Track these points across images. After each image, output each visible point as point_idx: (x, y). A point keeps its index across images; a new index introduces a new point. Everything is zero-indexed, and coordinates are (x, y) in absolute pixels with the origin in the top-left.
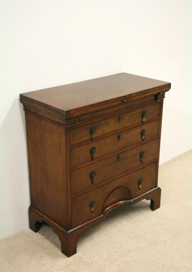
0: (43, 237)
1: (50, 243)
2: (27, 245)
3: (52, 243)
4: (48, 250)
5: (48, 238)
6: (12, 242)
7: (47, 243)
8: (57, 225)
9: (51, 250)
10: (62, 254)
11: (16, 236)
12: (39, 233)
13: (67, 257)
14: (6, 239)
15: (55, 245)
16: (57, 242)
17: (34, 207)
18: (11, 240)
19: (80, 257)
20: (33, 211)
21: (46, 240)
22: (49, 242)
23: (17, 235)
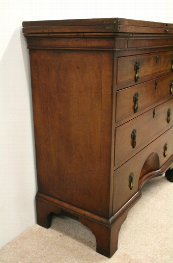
0: (61, 234)
1: (74, 240)
2: (42, 249)
3: (77, 240)
4: (76, 251)
5: (67, 234)
6: (20, 248)
7: (70, 242)
8: (87, 213)
9: (79, 250)
10: (98, 254)
11: (22, 238)
12: (53, 228)
13: (107, 258)
14: (8, 243)
15: (83, 243)
16: (83, 237)
17: (43, 193)
18: (17, 245)
19: (126, 255)
20: (44, 199)
21: (67, 237)
22: (71, 239)
23: (22, 235)
